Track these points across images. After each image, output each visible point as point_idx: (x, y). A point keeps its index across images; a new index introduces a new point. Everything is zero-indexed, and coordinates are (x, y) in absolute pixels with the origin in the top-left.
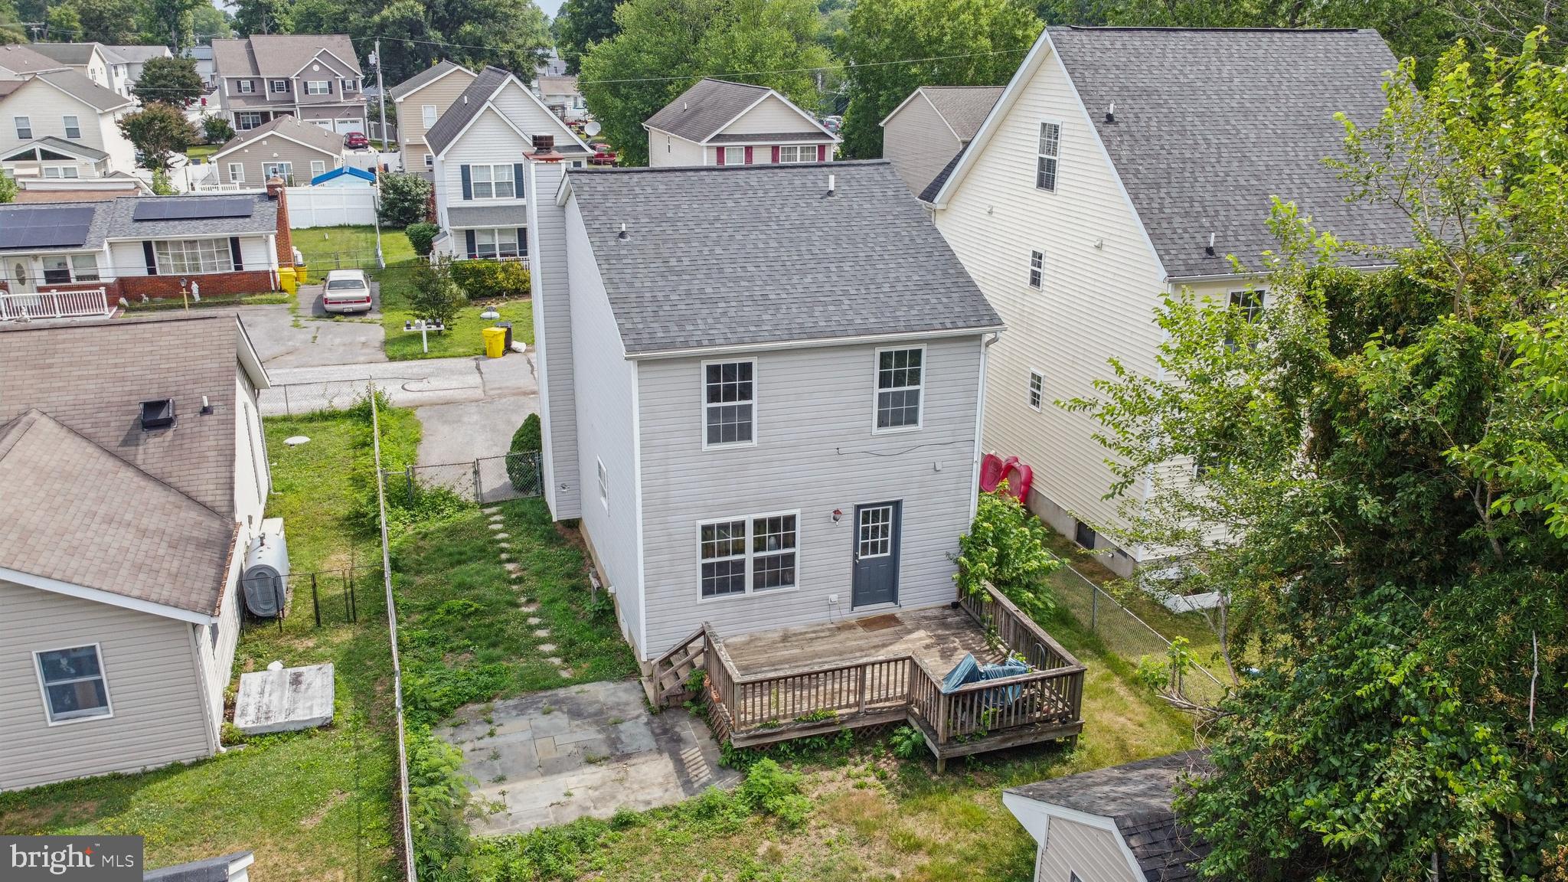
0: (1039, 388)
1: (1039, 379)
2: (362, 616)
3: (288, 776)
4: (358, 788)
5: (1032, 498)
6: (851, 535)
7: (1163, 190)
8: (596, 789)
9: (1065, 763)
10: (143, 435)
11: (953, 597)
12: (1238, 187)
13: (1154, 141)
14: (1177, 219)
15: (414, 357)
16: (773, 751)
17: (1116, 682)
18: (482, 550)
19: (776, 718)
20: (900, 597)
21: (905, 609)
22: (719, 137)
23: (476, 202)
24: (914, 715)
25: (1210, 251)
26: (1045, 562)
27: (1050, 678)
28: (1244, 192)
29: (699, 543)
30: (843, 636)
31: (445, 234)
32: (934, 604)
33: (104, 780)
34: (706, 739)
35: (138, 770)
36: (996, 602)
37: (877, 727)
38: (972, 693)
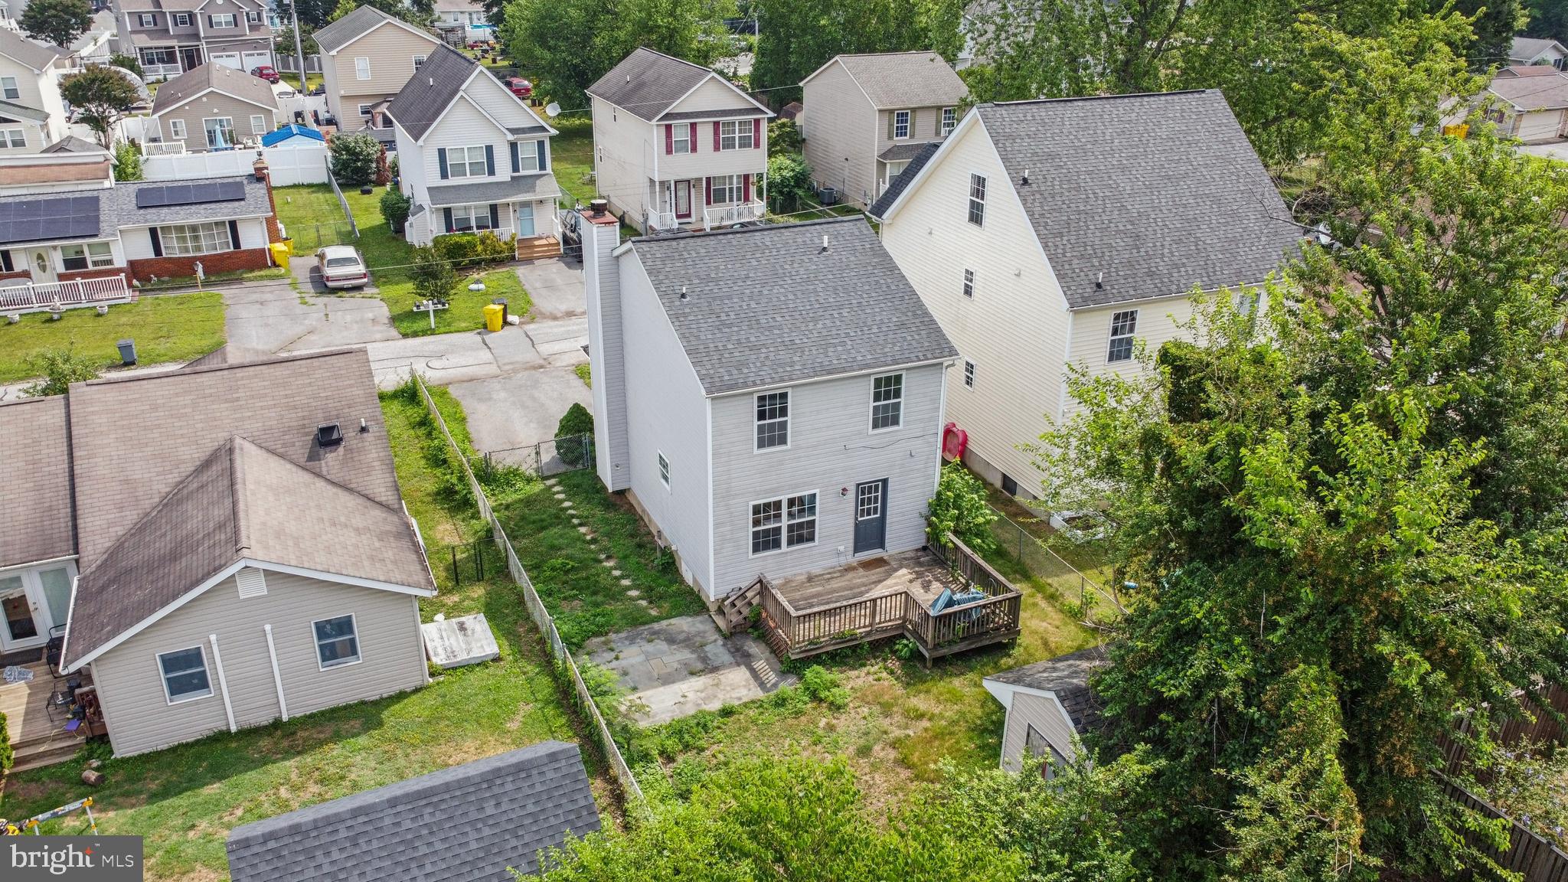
0: (972, 373)
1: (972, 367)
2: (487, 576)
3: (485, 696)
4: (536, 701)
5: (967, 454)
6: (854, 504)
7: (1065, 238)
8: (702, 692)
9: (1010, 656)
10: (322, 451)
11: (922, 542)
12: (1118, 232)
13: (1058, 198)
14: (1076, 261)
15: (425, 333)
16: (817, 659)
17: (1039, 599)
18: (557, 517)
19: (818, 638)
20: (887, 545)
21: (891, 552)
22: (667, 116)
23: (453, 181)
24: (908, 630)
25: (1099, 285)
26: (988, 517)
27: (1000, 602)
28: (1123, 235)
29: (751, 516)
30: (850, 575)
31: (421, 208)
32: (911, 548)
33: (356, 705)
34: (767, 653)
35: (378, 697)
36: (957, 547)
37: (883, 639)
38: (950, 615)
